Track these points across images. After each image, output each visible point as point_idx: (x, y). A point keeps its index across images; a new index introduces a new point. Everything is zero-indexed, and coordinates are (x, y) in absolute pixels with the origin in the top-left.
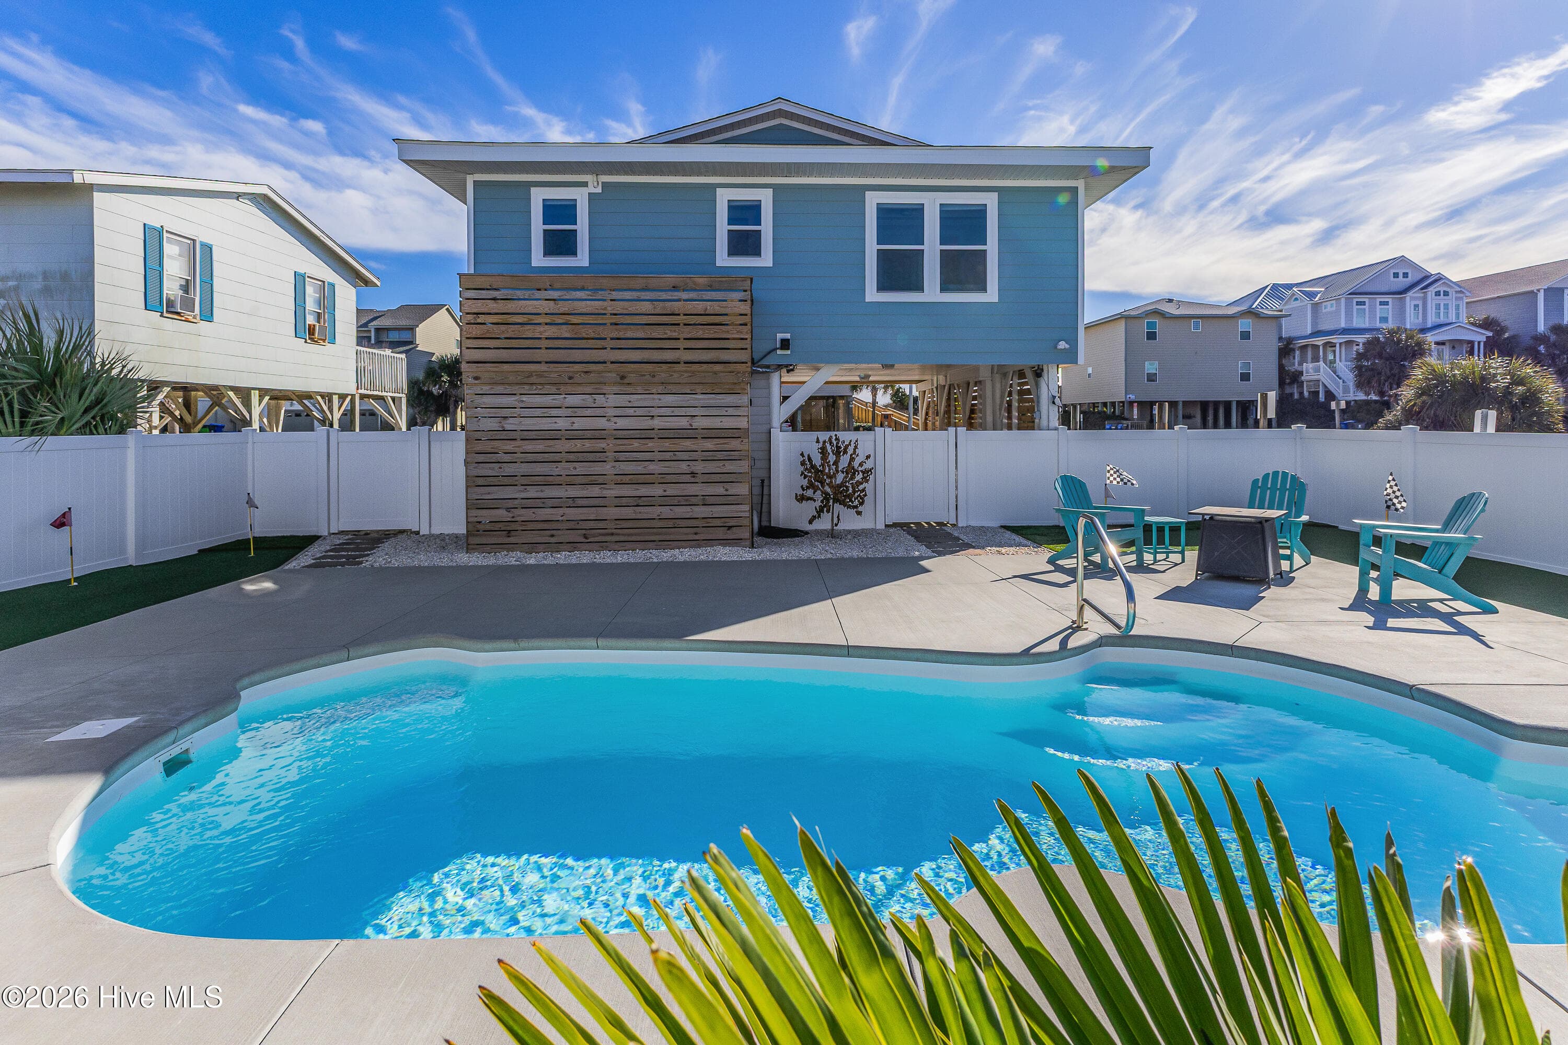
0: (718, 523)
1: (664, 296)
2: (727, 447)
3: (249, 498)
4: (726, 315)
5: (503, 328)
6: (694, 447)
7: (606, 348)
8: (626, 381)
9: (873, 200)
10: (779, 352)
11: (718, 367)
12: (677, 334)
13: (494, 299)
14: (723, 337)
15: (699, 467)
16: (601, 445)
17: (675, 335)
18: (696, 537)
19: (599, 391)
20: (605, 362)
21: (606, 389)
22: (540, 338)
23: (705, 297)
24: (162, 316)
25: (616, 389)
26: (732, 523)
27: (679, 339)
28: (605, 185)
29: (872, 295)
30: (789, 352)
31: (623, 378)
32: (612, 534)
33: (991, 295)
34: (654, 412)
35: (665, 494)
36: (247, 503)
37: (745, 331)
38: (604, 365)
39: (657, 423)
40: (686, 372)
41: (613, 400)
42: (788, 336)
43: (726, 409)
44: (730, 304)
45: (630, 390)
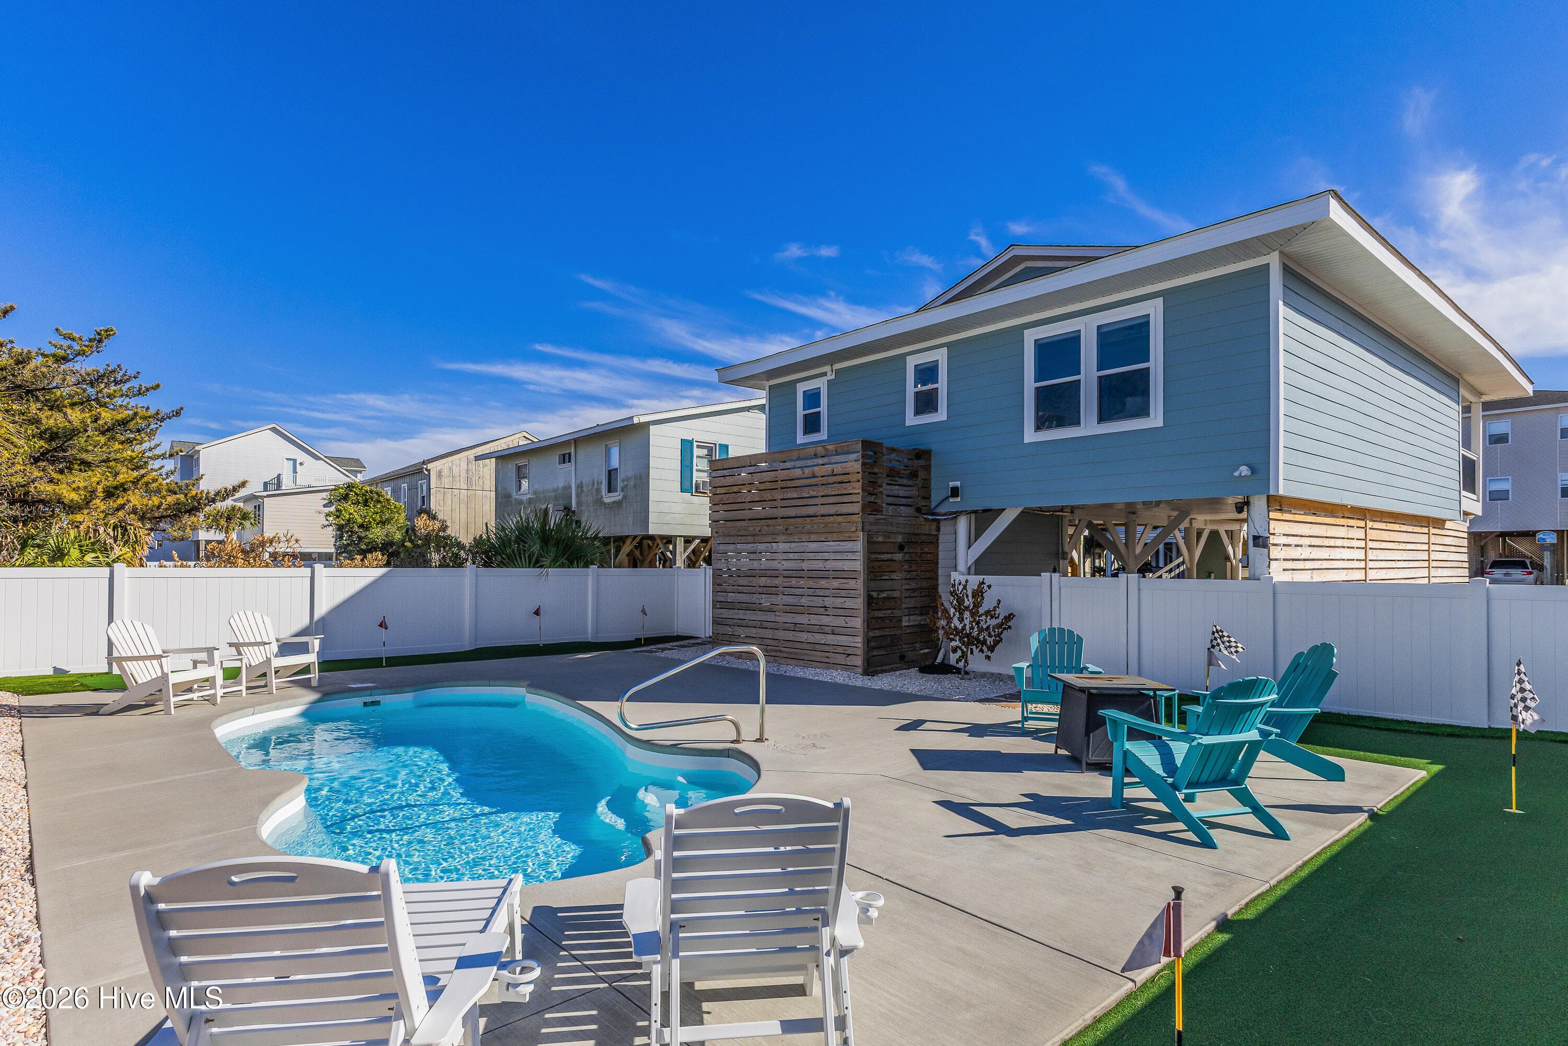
0: (840, 650)
1: (809, 462)
2: (847, 586)
3: (644, 609)
4: (848, 474)
5: (728, 496)
6: (827, 586)
7: (777, 507)
8: (788, 532)
9: (1030, 337)
10: (951, 500)
11: (840, 519)
12: (815, 493)
13: (724, 476)
14: (844, 493)
15: (828, 602)
16: (776, 582)
17: (814, 493)
18: (827, 660)
19: (775, 540)
20: (777, 518)
21: (778, 538)
22: (745, 502)
23: (833, 461)
24: (692, 495)
25: (783, 538)
26: (850, 651)
27: (818, 497)
28: (838, 372)
29: (1030, 435)
30: (959, 499)
31: (786, 530)
32: (781, 651)
33: (1155, 419)
34: (804, 556)
35: (810, 623)
36: (642, 611)
37: (857, 486)
38: (776, 520)
39: (805, 565)
40: (821, 523)
41: (782, 546)
42: (958, 484)
43: (847, 554)
44: (849, 464)
45: (791, 539)
